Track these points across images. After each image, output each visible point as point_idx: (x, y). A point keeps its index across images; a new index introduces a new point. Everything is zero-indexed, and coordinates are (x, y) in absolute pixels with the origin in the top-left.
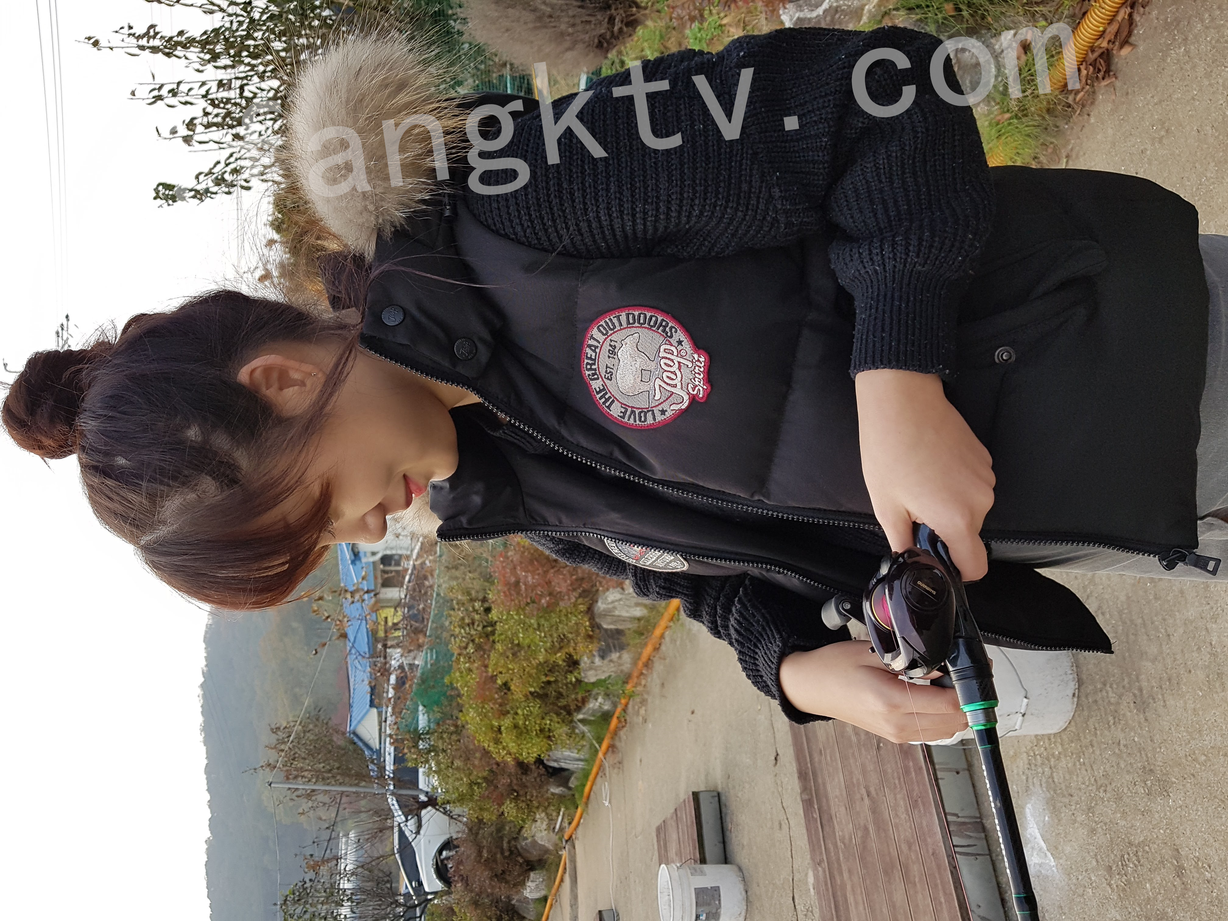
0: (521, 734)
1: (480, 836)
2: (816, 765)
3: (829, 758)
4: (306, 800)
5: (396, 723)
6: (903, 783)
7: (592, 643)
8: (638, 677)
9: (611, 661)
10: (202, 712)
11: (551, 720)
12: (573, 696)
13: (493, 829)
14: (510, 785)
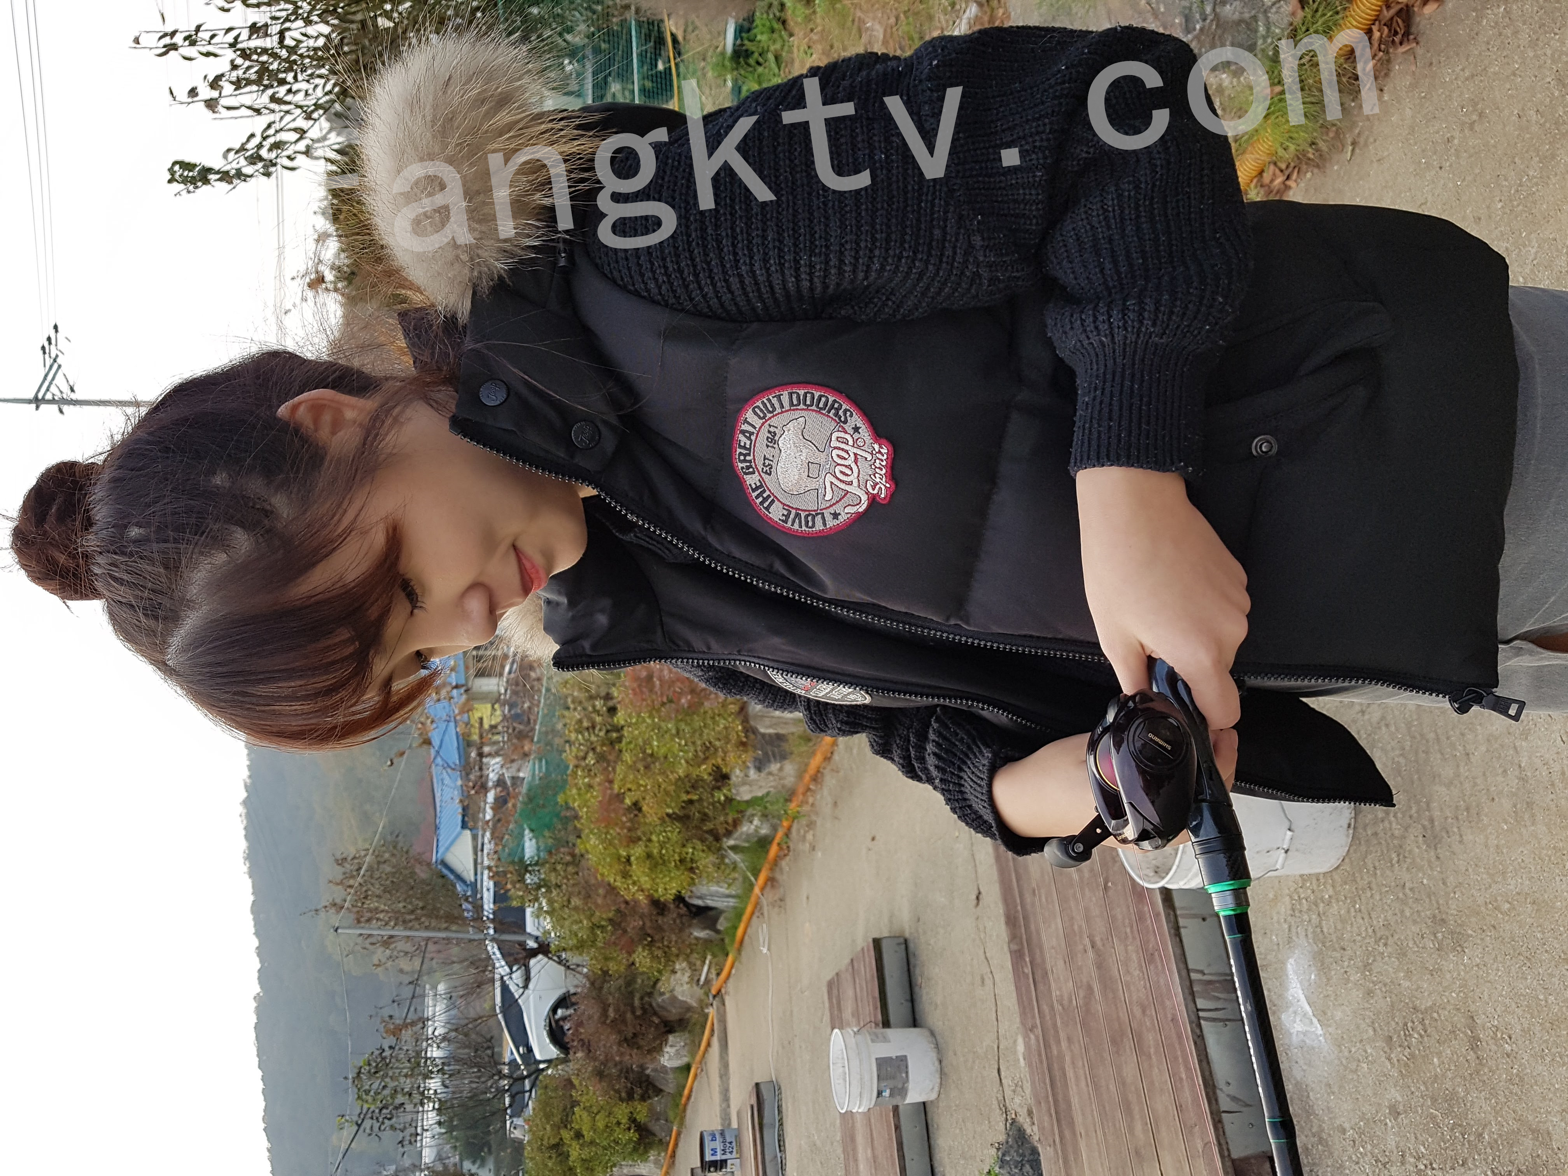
0: (656, 865)
1: (605, 990)
2: (1029, 907)
3: (1044, 900)
4: (382, 949)
5: (496, 852)
6: (1136, 932)
7: (746, 751)
8: (804, 794)
9: (770, 773)
10: (246, 836)
11: (694, 848)
12: (722, 819)
13: (621, 982)
14: (643, 928)
